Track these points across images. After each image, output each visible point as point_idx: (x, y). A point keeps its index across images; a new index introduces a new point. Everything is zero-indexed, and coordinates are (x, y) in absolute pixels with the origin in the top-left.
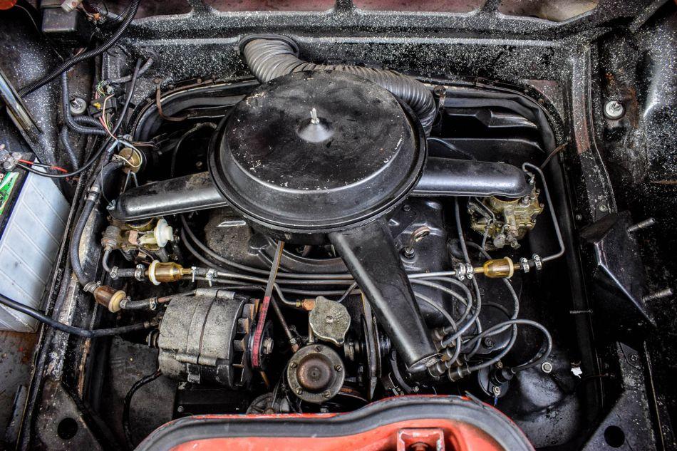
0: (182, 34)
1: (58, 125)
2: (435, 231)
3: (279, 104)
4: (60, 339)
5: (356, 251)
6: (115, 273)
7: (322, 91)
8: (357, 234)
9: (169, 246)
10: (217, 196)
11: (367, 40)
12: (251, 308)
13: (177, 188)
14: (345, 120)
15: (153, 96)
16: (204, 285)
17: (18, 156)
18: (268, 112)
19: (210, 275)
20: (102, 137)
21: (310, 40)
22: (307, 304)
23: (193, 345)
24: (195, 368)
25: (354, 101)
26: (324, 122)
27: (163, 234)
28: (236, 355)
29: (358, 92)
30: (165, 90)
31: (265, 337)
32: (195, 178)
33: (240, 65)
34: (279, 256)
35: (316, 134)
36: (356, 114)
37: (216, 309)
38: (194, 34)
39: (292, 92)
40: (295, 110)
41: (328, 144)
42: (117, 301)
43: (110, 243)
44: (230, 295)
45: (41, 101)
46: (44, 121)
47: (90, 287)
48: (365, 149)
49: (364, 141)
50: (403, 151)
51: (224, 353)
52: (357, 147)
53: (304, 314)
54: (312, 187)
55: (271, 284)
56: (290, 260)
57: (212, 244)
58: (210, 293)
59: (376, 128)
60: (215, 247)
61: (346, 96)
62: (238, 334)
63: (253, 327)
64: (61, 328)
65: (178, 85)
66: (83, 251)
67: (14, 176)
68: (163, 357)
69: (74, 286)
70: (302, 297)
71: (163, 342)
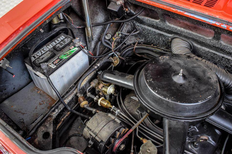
0: (153, 26)
1: (99, 39)
2: (213, 143)
3: (171, 63)
4: (61, 107)
5: (170, 129)
6: (89, 94)
7: (190, 65)
8: (174, 123)
9: (111, 95)
11: (222, 55)
12: (123, 130)
13: (122, 77)
14: (193, 80)
15: (134, 44)
16: (113, 113)
17: (81, 43)
18: (166, 64)
19: (118, 111)
20: (110, 49)
21: (199, 46)
23: (97, 131)
24: (93, 139)
25: (201, 74)
26: (184, 76)
27: (110, 90)
28: (109, 143)
29: (204, 72)
30: (139, 43)
31: (123, 143)
32: (130, 76)
33: (168, 45)
34: (145, 117)
35: (178, 79)
36: (199, 79)
37: (111, 123)
38: (157, 28)
39: (178, 61)
40: (176, 68)
41: (181, 85)
42: (84, 104)
43: (93, 84)
44: (119, 121)
45: (98, 30)
46: (95, 37)
47: (79, 95)
48: (194, 93)
49: (195, 90)
50: (209, 101)
51: (105, 140)
52: (191, 91)
53: (141, 143)
54: (165, 97)
55: (136, 126)
56: (148, 122)
57: (125, 102)
58: (113, 117)
59: (203, 88)
60: (126, 104)
61: (199, 71)
62: (113, 136)
63: (120, 137)
64: (64, 104)
65: (144, 43)
66: (83, 83)
67: (77, 49)
68: (86, 129)
69: (75, 92)
70: (144, 137)
71: (89, 124)
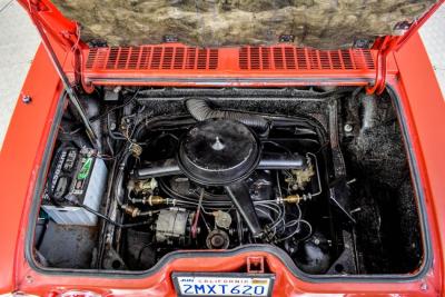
0: (159, 96)
1: (104, 136)
2: (267, 183)
3: (203, 133)
4: (111, 228)
5: (234, 193)
6: (134, 200)
7: (220, 127)
8: (234, 186)
9: (155, 190)
10: (177, 168)
11: (239, 99)
12: (193, 214)
13: (160, 165)
14: (229, 141)
15: (144, 120)
16: (172, 206)
17: (92, 151)
19: (174, 201)
20: (125, 141)
21: (215, 99)
22: (214, 214)
23: (170, 229)
24: (171, 238)
25: (232, 132)
26: (221, 141)
27: (154, 184)
28: (187, 232)
29: (235, 128)
30: (149, 118)
31: (198, 226)
32: (169, 161)
33: (184, 108)
34: (203, 193)
35: (218, 146)
36: (234, 138)
37: (179, 215)
38: (164, 96)
39: (208, 128)
40: (210, 136)
41: (223, 150)
42: (135, 212)
43: (130, 188)
44: (184, 210)
45: (96, 125)
46: (97, 133)
47: (123, 207)
48: (238, 153)
49: (237, 149)
50: (252, 153)
51: (183, 232)
52: (234, 152)
53: (213, 217)
54: (217, 168)
55: (200, 205)
56: (207, 195)
57: (173, 187)
58: (176, 209)
59: (242, 145)
60: (175, 190)
61: (230, 130)
62: (188, 225)
63: (194, 222)
64: (113, 224)
65: (155, 116)
66: (119, 191)
67: (90, 160)
68: (158, 234)
69: (115, 206)
70: (212, 211)
71: (158, 228)
